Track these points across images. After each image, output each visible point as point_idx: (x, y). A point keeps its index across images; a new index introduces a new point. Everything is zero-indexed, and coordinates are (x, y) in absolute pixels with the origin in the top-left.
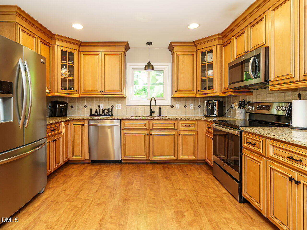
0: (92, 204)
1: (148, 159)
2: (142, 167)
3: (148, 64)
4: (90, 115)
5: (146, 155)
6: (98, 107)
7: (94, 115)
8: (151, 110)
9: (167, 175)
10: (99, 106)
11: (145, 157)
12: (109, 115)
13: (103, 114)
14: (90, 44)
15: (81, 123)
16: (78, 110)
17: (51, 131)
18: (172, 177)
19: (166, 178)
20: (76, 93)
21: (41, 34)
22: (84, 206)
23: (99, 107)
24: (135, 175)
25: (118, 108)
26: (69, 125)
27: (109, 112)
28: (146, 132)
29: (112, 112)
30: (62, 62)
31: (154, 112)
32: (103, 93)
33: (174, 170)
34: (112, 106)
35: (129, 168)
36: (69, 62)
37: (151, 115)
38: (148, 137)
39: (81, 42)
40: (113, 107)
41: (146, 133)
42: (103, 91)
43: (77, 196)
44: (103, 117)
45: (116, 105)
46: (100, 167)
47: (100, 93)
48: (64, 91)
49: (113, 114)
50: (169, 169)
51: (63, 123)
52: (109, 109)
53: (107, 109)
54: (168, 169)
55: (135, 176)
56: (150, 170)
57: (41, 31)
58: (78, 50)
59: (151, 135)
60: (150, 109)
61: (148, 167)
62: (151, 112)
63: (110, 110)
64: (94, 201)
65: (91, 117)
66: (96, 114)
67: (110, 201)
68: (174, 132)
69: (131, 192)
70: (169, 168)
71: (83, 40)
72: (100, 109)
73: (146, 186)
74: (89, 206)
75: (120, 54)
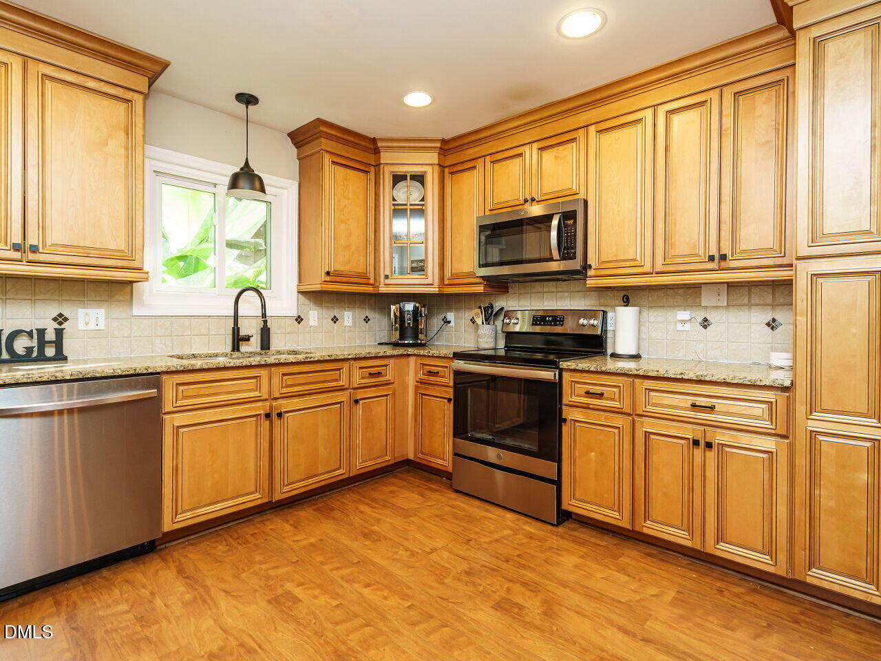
8: (236, 330)
12: (42, 358)
25: (92, 326)
27: (42, 343)
29: (59, 343)
31: (246, 339)
37: (236, 348)
41: (262, 412)
45: (81, 312)
49: (66, 351)
52: (41, 332)
53: (30, 334)
60: (234, 329)
62: (238, 340)
63: (50, 336)
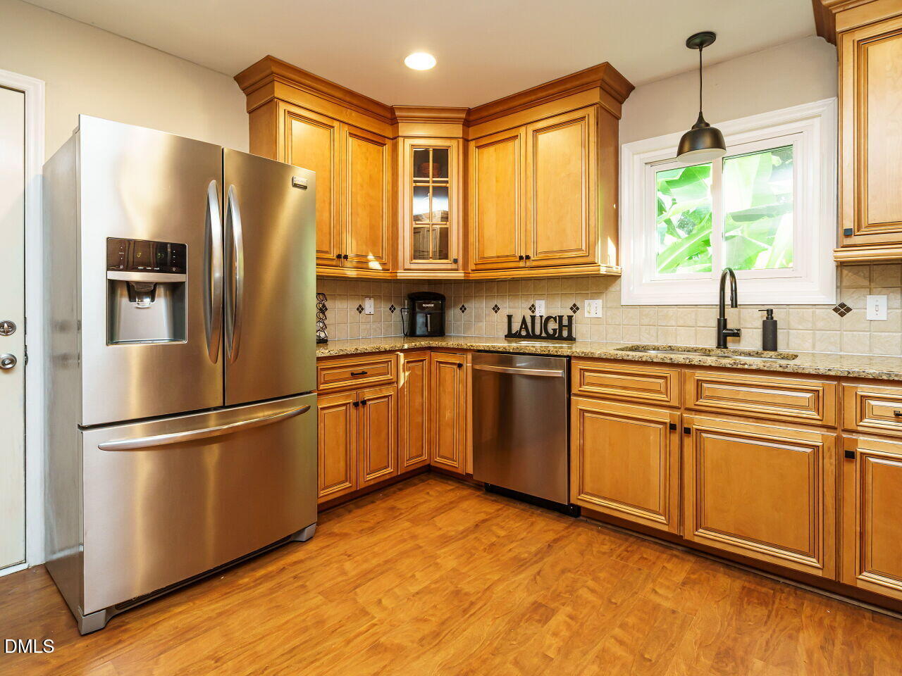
0: (362, 638)
1: (675, 532)
2: (642, 558)
3: (693, 128)
4: (506, 336)
5: (667, 513)
6: (530, 309)
7: (517, 336)
8: (722, 323)
9: (735, 640)
10: (533, 306)
11: (662, 519)
12: (561, 338)
13: (544, 335)
14: (492, 111)
15: (456, 359)
16: (478, 318)
17: (352, 374)
18: (758, 664)
19: (718, 654)
20: (454, 266)
21: (354, 114)
22: (339, 633)
23: (533, 312)
24: (591, 583)
25: (593, 315)
26: (426, 363)
27: (561, 326)
28: (665, 416)
29: (570, 326)
30: (415, 182)
31: (736, 334)
32: (528, 264)
33: (798, 630)
34: (571, 309)
35: (590, 544)
36: (435, 179)
37: (722, 343)
38: (675, 438)
39: (469, 112)
40: (575, 312)
41: (668, 421)
42: (528, 257)
43: (355, 589)
44: (544, 344)
45: (587, 302)
46: (498, 510)
47: (522, 264)
48: (421, 263)
49: (575, 334)
50: (769, 617)
51: (402, 355)
52: (561, 317)
53: (555, 319)
54: (766, 612)
55: (585, 589)
56: (667, 583)
57: (352, 108)
58: (463, 138)
59: (688, 431)
60: (719, 320)
61: (669, 566)
62: (725, 335)
63: (565, 322)
64: (377, 627)
65: (509, 342)
66: (524, 333)
67: (415, 655)
68: (815, 437)
69: (511, 657)
70: (777, 611)
71: (473, 104)
72: (533, 318)
73: (590, 656)
74: (348, 642)
75: (583, 118)
